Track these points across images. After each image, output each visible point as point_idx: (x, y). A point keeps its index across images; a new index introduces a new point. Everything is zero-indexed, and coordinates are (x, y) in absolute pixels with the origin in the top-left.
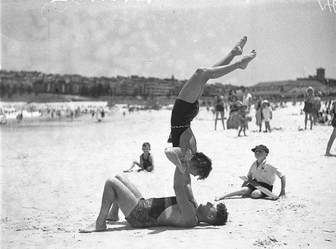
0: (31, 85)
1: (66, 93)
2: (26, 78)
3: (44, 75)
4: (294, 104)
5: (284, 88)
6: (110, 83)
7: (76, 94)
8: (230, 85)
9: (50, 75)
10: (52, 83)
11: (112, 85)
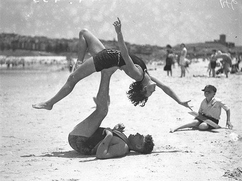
0: (10, 43)
1: (36, 50)
2: (6, 38)
3: (19, 36)
4: (204, 60)
5: (196, 49)
6: (68, 43)
7: (43, 51)
8: (156, 46)
9: (24, 37)
10: (25, 42)
11: (70, 44)
